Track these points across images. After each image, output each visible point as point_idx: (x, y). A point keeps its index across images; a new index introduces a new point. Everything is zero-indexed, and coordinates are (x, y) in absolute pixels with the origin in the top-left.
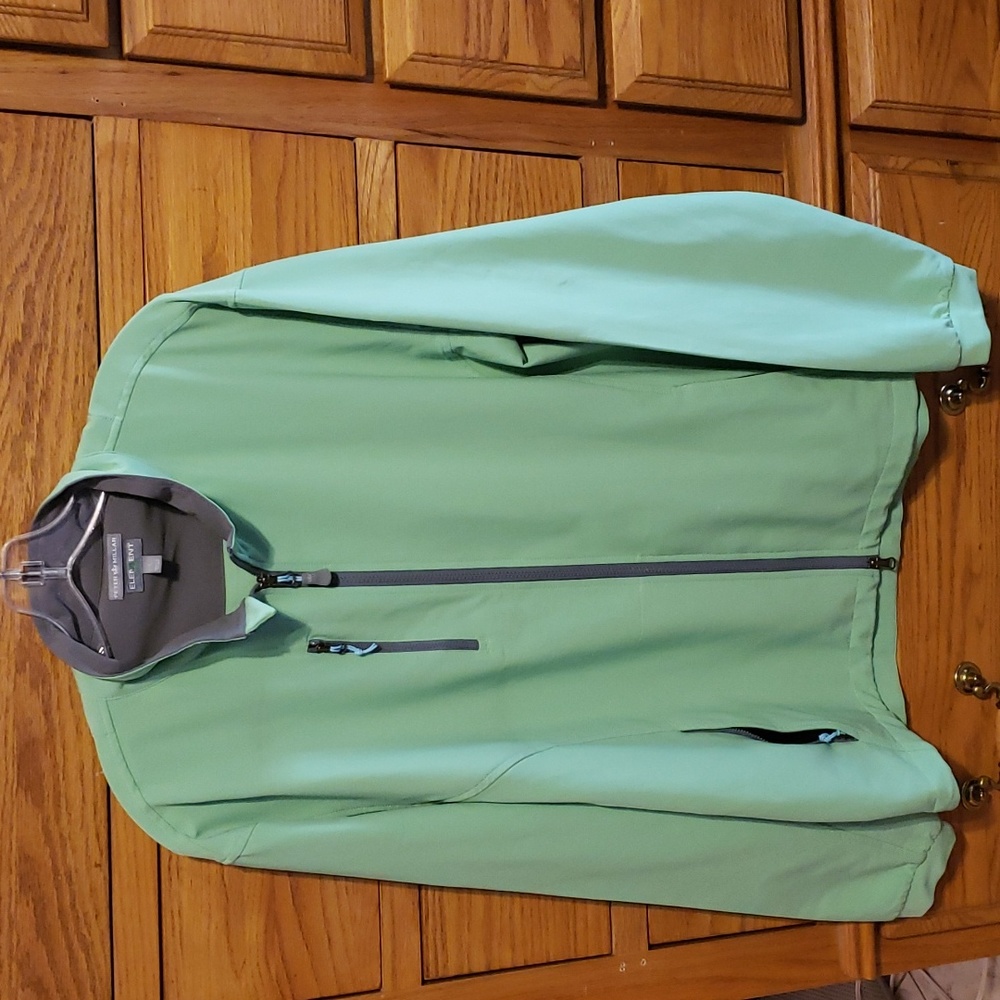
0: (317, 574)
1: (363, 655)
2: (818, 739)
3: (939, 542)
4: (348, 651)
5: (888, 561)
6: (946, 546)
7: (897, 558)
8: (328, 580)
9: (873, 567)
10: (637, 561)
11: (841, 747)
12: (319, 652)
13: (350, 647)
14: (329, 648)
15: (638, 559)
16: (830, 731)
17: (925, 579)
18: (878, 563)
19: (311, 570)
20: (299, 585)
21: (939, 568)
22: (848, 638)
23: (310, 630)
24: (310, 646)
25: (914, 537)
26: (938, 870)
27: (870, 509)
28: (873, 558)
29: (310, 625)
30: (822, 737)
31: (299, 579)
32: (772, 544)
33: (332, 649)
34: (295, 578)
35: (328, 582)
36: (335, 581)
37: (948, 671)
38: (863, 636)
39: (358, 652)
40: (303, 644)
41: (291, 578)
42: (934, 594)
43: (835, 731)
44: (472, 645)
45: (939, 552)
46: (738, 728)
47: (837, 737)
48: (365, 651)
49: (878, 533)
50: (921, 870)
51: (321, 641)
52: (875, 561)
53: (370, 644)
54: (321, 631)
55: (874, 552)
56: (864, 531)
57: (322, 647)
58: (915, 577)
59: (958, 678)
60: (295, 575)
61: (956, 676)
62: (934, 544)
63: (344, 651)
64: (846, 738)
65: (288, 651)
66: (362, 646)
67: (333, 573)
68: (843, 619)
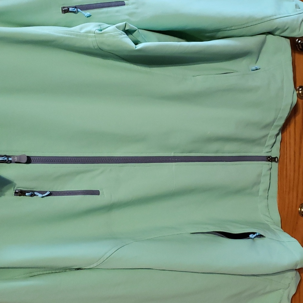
0: (20, 157)
1: (43, 197)
2: (249, 236)
3: (295, 153)
4: (35, 195)
5: (275, 158)
6: (297, 154)
7: (278, 157)
8: (25, 160)
9: (269, 161)
10: (172, 156)
11: (259, 241)
12: (20, 196)
13: (36, 193)
14: (25, 193)
15: (172, 154)
16: (254, 233)
17: (289, 168)
18: (271, 159)
19: (17, 155)
20: (11, 162)
21: (294, 164)
22: (258, 191)
23: (15, 184)
24: (16, 193)
25: (285, 151)
26: (293, 291)
27: (269, 136)
28: (269, 157)
29: (15, 182)
30: (251, 236)
31: (10, 159)
32: (229, 149)
33: (27, 194)
34: (8, 159)
35: (25, 161)
36: (29, 160)
37: (296, 207)
38: (264, 191)
39: (40, 195)
40: (12, 191)
41: (6, 159)
42: (292, 174)
43: (256, 233)
44: (96, 193)
45: (295, 156)
46: (215, 232)
47: (257, 236)
48: (44, 195)
49: (271, 147)
50: (287, 291)
51: (21, 190)
52: (270, 158)
53: (46, 192)
54: (21, 185)
55: (269, 155)
56: (266, 145)
57: (22, 193)
58: (285, 167)
59: (300, 210)
60: (8, 157)
61: (299, 209)
62: (292, 153)
63: (33, 195)
64: (260, 236)
65: (4, 195)
66: (42, 192)
67: (28, 157)
68: (257, 183)
